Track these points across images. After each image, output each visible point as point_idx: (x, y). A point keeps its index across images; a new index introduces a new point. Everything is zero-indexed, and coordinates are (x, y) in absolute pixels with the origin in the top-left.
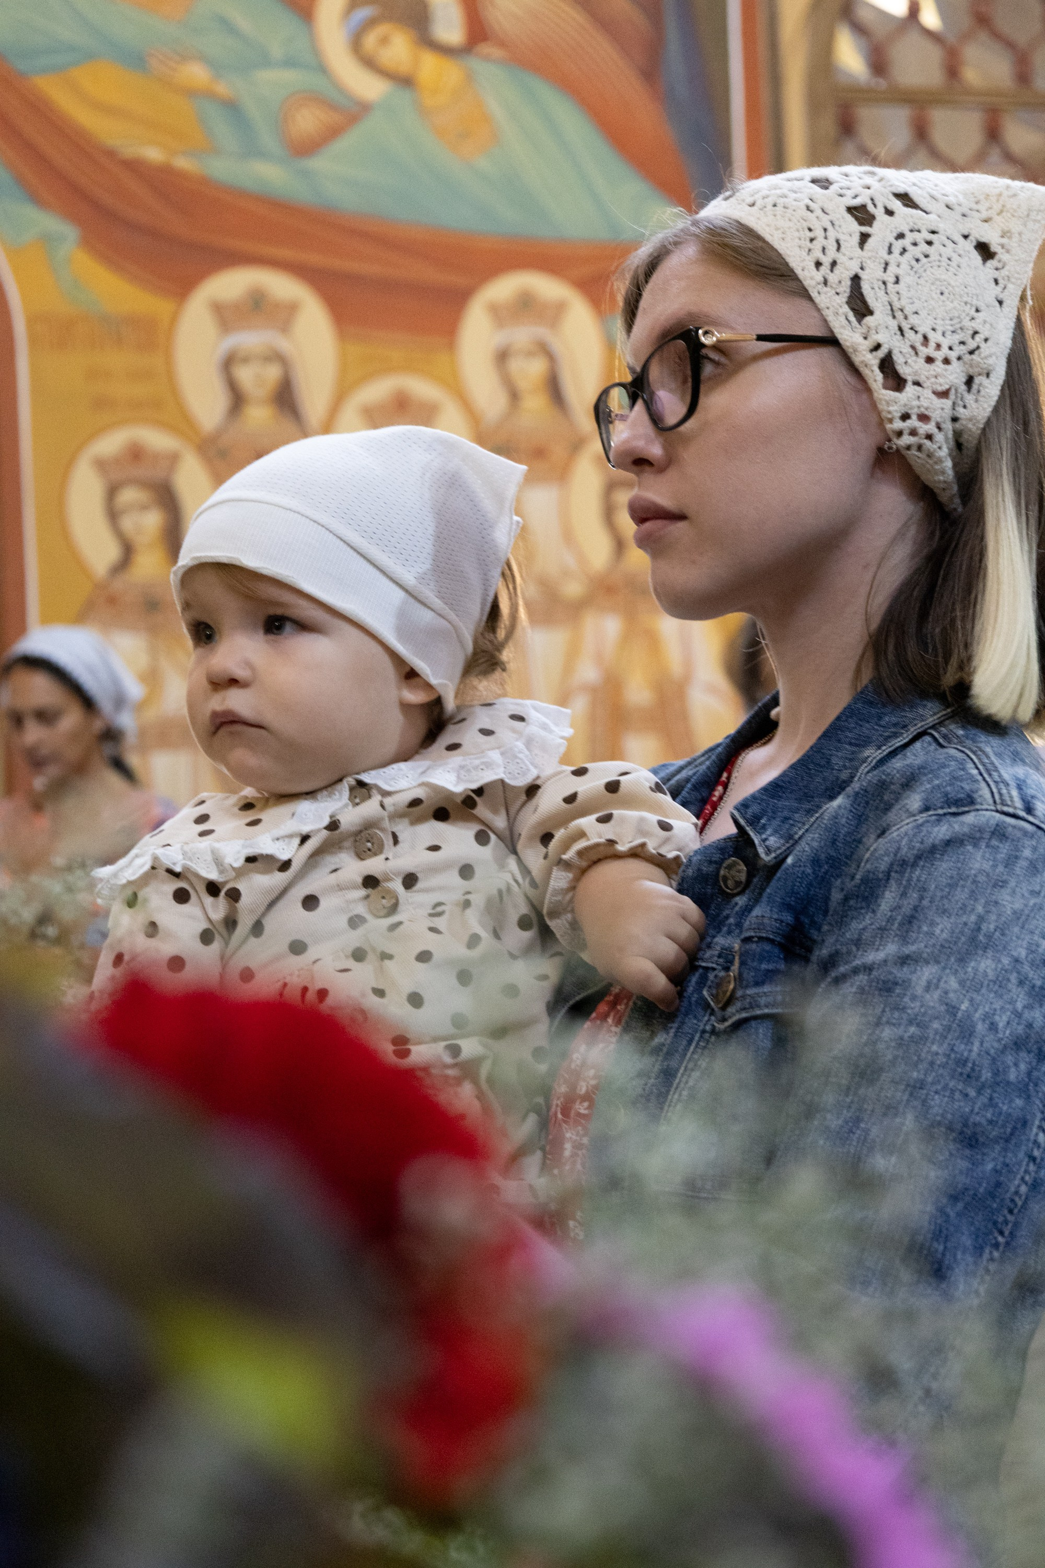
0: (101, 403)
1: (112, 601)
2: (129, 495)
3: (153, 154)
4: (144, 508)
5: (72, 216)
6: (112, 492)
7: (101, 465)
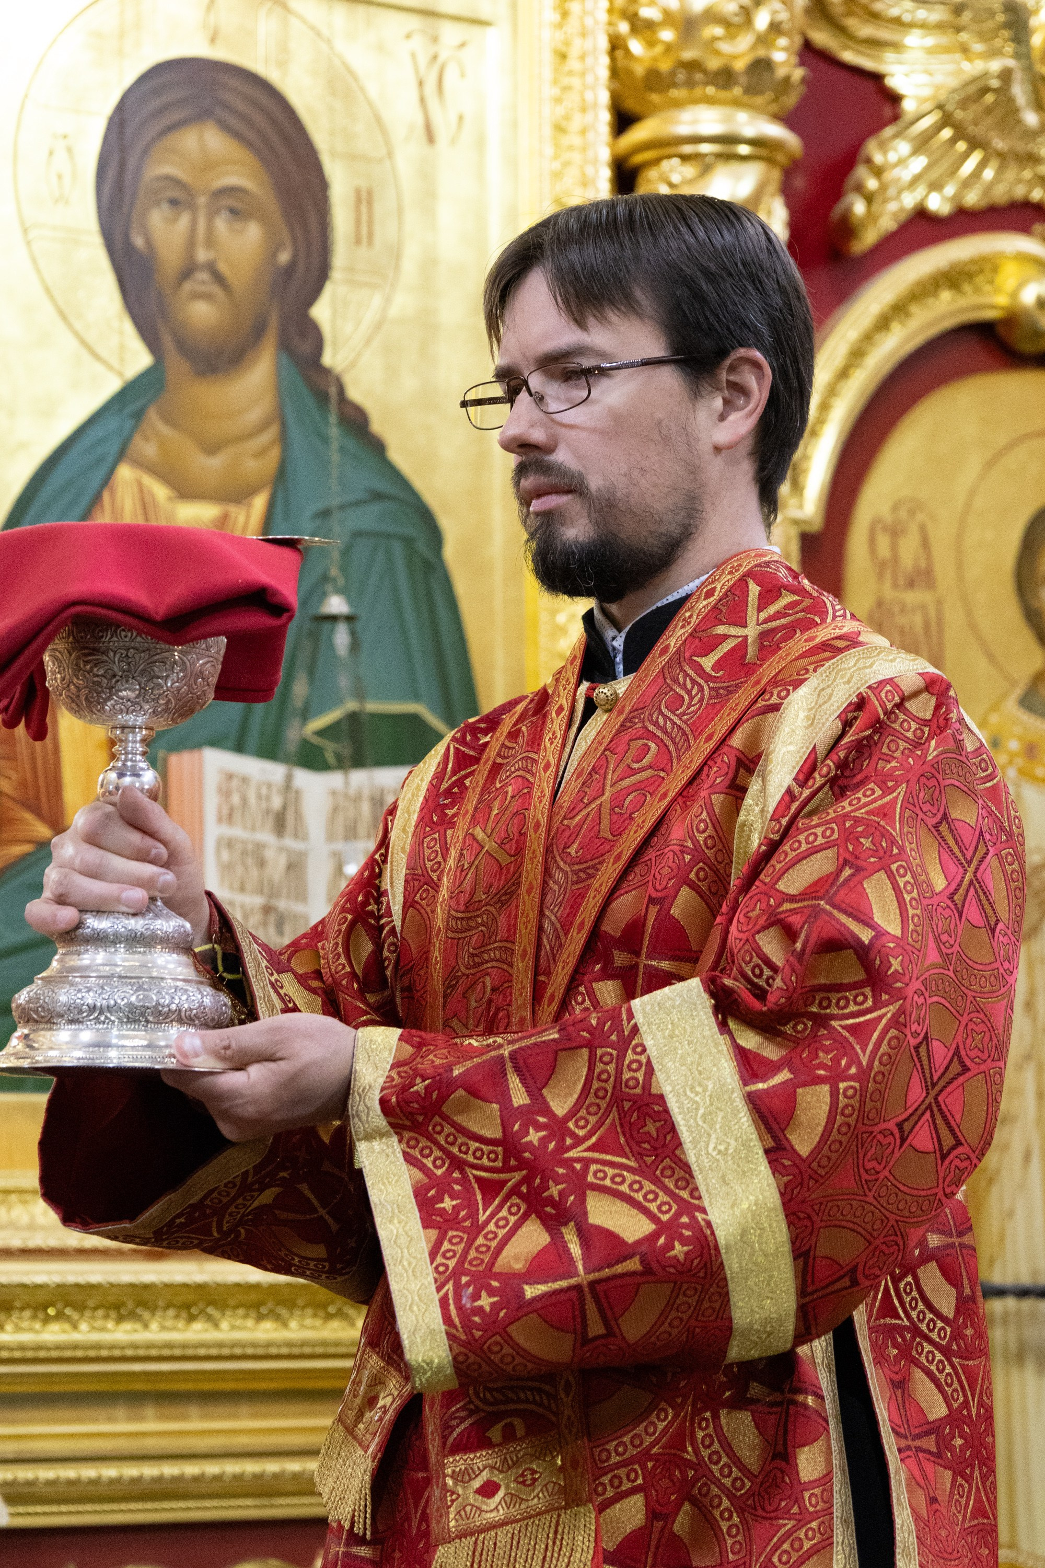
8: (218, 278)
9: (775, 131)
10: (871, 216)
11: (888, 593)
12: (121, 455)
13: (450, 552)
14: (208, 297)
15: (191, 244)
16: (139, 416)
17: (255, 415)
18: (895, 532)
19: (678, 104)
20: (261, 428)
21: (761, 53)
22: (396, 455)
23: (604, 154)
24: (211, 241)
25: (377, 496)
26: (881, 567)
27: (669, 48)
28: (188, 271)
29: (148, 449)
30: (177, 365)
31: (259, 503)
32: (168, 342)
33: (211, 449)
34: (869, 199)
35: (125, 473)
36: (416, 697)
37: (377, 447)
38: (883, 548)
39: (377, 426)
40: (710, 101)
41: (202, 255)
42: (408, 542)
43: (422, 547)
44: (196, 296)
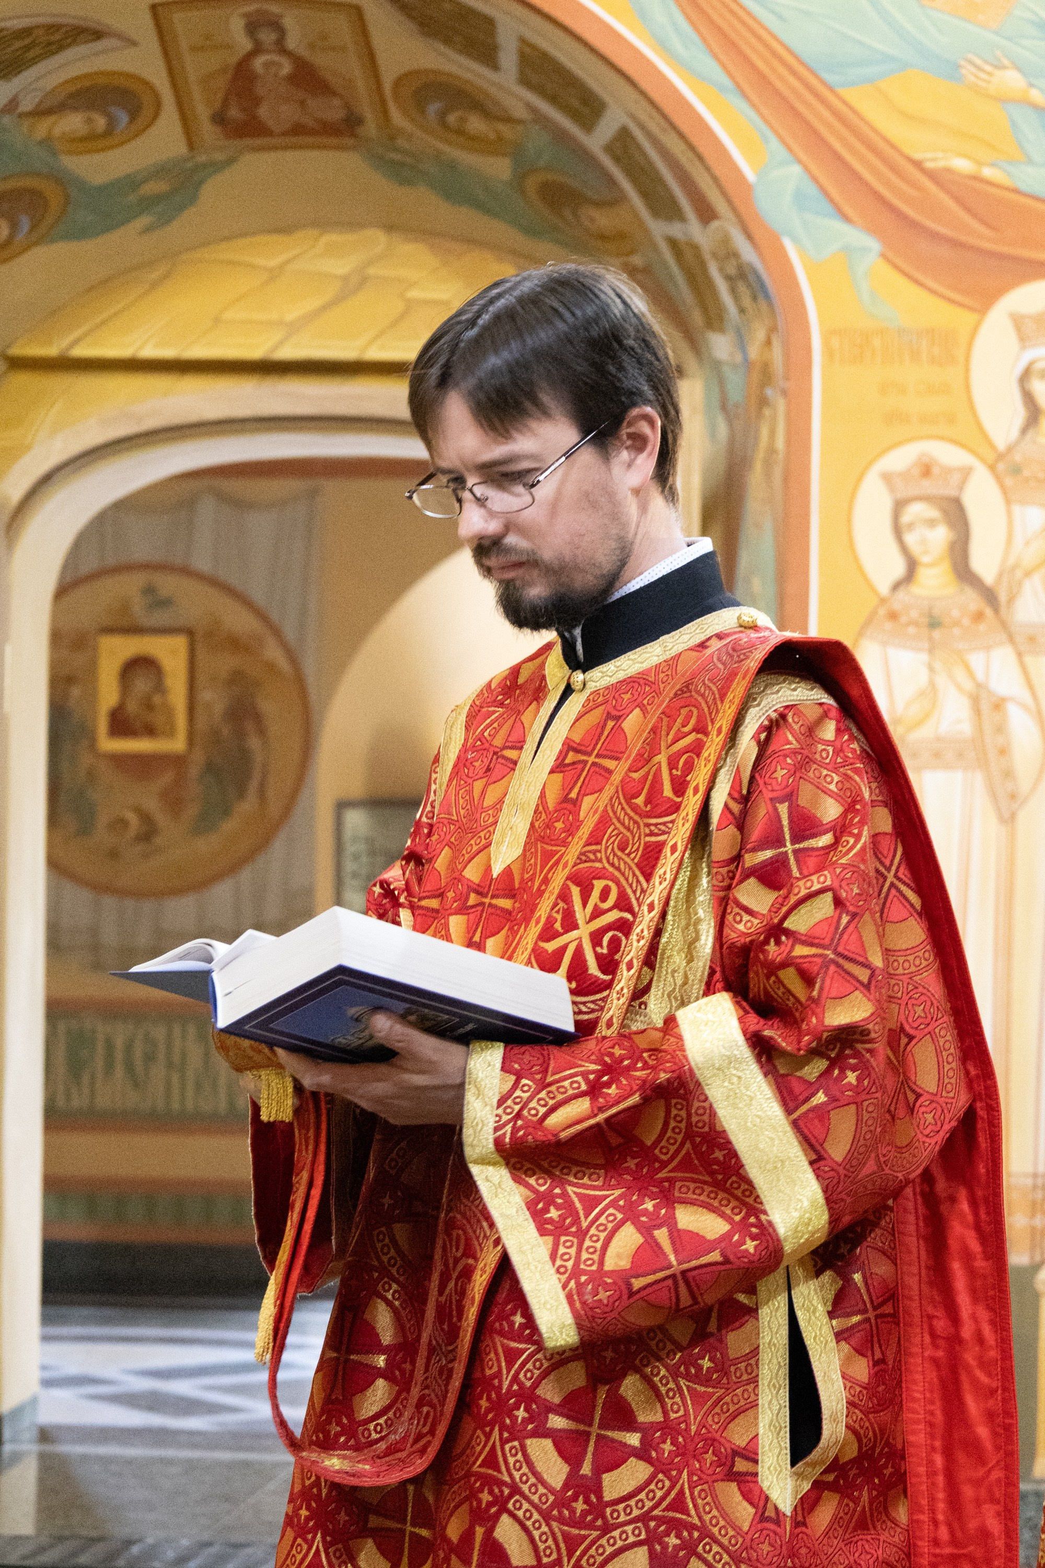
0: (894, 418)
1: (893, 616)
2: (916, 510)
3: (962, 165)
4: (932, 523)
5: (874, 229)
6: (899, 506)
7: (887, 478)
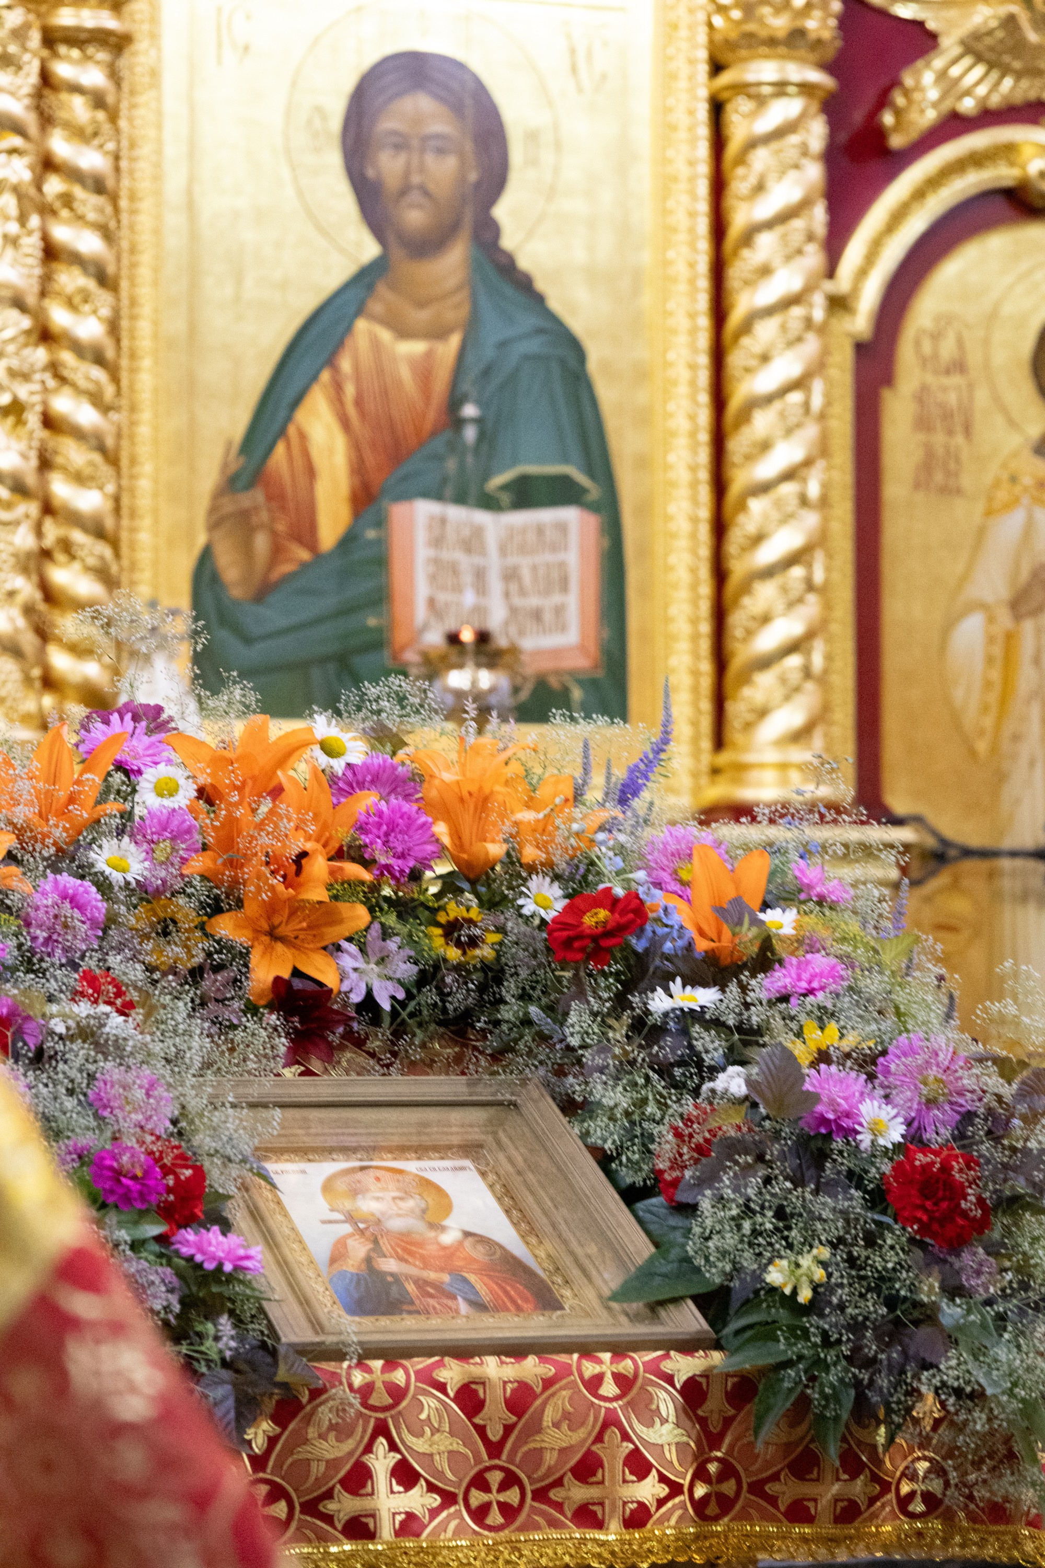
8: (426, 193)
9: (816, 76)
10: (899, 125)
11: (930, 379)
12: (360, 311)
13: (592, 365)
14: (420, 206)
15: (407, 174)
16: (370, 288)
17: (452, 282)
18: (936, 337)
19: (744, 60)
20: (458, 289)
21: (798, 23)
22: (554, 304)
23: (703, 93)
24: (422, 169)
25: (540, 331)
26: (924, 362)
27: (738, 23)
28: (405, 191)
29: (375, 307)
30: (398, 253)
31: (455, 340)
32: (391, 238)
33: (422, 304)
34: (898, 113)
35: (361, 325)
36: (566, 460)
37: (539, 299)
38: (927, 347)
39: (540, 285)
40: (766, 57)
41: (416, 179)
42: (562, 362)
43: (572, 363)
44: (411, 206)
